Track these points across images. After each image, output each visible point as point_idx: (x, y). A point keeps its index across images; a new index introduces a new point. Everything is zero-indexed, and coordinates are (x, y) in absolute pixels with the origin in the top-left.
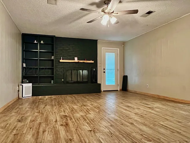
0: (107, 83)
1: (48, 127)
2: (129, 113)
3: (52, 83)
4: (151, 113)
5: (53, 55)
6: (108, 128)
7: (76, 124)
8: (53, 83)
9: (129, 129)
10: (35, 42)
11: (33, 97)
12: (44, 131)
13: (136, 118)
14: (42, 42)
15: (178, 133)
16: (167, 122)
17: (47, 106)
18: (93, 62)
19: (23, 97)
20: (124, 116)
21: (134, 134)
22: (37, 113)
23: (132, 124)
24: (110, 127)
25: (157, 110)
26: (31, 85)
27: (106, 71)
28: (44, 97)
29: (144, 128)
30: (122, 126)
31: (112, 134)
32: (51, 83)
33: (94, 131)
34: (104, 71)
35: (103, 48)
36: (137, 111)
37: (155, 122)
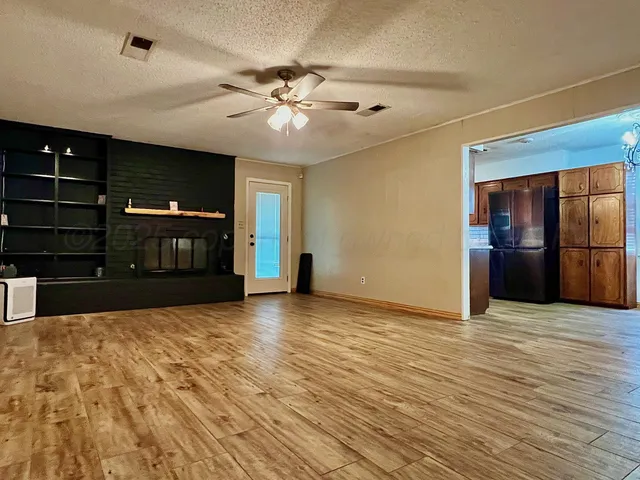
0: (258, 275)
1: (146, 396)
2: (336, 346)
3: (99, 274)
4: (383, 344)
5: (103, 192)
6: (303, 386)
7: (218, 382)
8: (104, 273)
9: (348, 382)
10: (46, 150)
11: (40, 318)
12: (141, 408)
13: (356, 357)
14: (69, 150)
15: (447, 380)
16: (422, 361)
17: (106, 342)
18: (223, 216)
19: (6, 320)
20: (327, 354)
21: (364, 392)
22: (86, 363)
23: (350, 370)
24: (305, 382)
25: (395, 336)
26: (32, 281)
27: (257, 242)
28: (80, 318)
29: (380, 378)
30: (331, 377)
31: (315, 396)
32: (93, 273)
33: (271, 394)
34: (251, 240)
35: (248, 179)
36: (351, 341)
37: (399, 362)
